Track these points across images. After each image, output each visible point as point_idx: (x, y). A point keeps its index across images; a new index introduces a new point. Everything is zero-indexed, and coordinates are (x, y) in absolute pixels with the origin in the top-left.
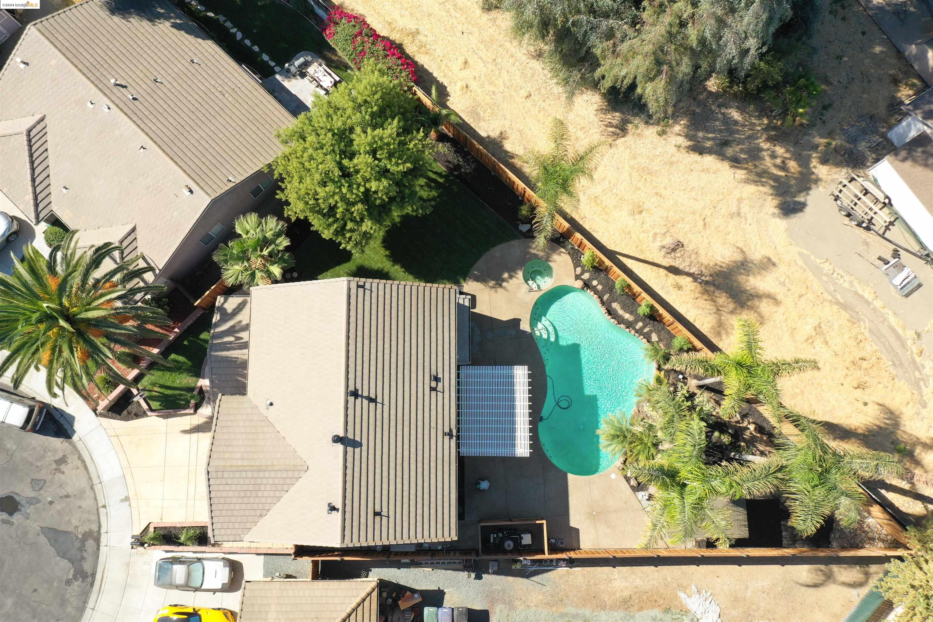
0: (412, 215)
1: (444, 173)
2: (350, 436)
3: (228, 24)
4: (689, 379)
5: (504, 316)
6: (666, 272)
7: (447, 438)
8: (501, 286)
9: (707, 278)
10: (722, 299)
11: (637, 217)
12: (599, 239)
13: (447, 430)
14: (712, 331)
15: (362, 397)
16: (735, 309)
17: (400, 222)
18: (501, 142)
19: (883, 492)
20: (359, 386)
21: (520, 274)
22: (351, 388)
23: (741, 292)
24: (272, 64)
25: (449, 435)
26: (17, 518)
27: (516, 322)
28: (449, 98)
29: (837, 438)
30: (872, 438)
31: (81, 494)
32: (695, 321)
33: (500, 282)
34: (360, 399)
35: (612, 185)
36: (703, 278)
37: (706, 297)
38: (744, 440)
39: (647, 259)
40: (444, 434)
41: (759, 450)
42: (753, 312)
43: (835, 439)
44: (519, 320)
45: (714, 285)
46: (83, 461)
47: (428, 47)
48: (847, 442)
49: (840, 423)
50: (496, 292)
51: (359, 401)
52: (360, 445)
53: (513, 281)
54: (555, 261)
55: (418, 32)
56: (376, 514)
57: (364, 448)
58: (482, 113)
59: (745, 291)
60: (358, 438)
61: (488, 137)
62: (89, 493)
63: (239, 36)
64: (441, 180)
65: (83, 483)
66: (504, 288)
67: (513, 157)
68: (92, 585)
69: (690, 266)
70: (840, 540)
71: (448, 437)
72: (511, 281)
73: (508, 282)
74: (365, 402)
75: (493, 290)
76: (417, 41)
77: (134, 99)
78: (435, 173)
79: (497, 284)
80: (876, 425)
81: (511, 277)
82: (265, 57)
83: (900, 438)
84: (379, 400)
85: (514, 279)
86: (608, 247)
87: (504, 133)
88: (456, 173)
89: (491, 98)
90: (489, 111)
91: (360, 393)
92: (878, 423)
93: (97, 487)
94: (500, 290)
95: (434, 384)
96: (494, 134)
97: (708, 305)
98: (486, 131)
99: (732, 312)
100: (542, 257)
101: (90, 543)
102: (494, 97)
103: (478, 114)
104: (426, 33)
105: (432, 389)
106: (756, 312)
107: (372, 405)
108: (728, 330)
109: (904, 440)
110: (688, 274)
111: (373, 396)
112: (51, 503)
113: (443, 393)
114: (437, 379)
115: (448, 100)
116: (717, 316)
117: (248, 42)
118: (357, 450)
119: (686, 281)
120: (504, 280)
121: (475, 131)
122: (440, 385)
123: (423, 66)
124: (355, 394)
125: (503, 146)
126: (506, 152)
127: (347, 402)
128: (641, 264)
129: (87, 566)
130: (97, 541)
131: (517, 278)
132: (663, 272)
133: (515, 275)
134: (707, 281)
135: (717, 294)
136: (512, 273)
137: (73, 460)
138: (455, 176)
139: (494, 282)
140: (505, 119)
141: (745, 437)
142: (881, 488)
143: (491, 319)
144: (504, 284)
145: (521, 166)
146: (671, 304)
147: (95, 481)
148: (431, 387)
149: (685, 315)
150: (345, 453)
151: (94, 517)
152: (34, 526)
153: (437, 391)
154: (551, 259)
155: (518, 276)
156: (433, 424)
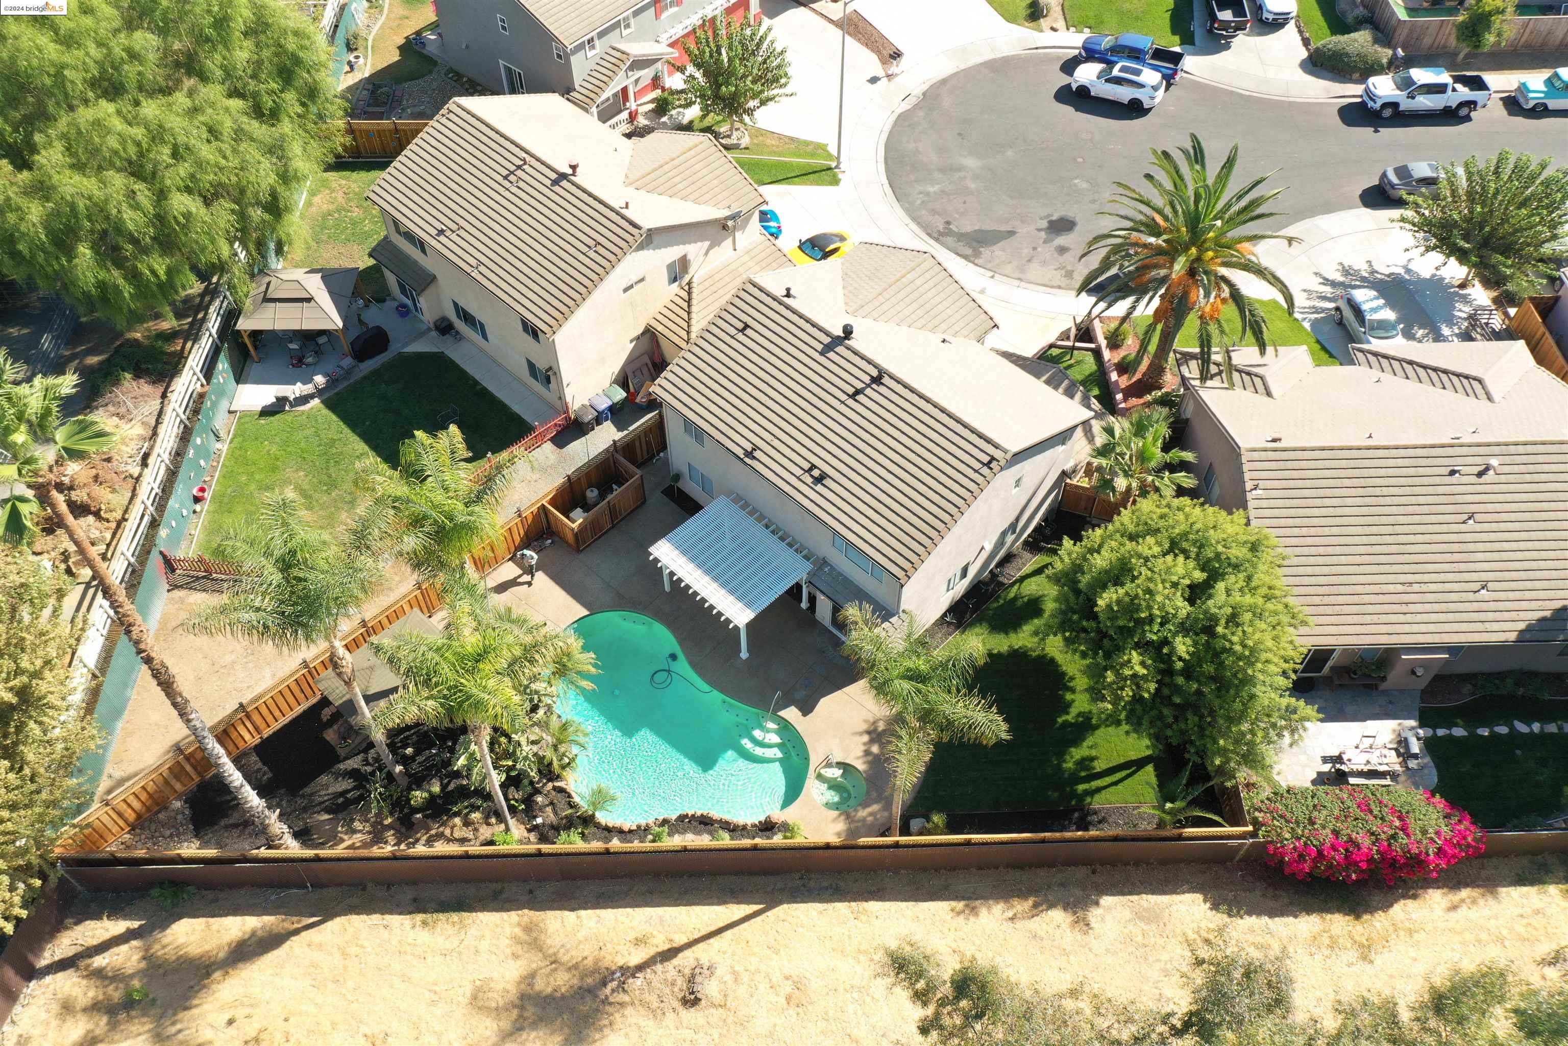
0: (1060, 716)
1: (1088, 800)
2: (840, 349)
3: (1552, 728)
4: (526, 834)
5: (828, 704)
6: (675, 945)
7: (749, 447)
8: (869, 732)
9: (608, 990)
10: (562, 981)
11: (788, 988)
12: (810, 905)
13: (757, 454)
14: (541, 925)
15: (868, 386)
16: (531, 985)
17: (1062, 697)
18: (1075, 913)
19: (135, 924)
20: (882, 389)
21: (861, 766)
22: (886, 380)
23: (541, 1019)
24: (1441, 732)
25: (751, 453)
26: (1044, 224)
27: (807, 709)
28: (1208, 905)
29: (249, 938)
30: (192, 983)
31: (1022, 270)
32: (578, 917)
33: (874, 736)
34: (868, 382)
35: (868, 999)
36: (614, 984)
37: (589, 962)
38: (390, 827)
39: (717, 938)
40: (756, 448)
41: (360, 831)
42: (501, 1003)
43: (253, 933)
44: (805, 714)
45: (589, 991)
46: (1052, 287)
47: (1327, 952)
48: (230, 945)
49: (258, 963)
50: (865, 721)
51: (867, 379)
52: (822, 353)
53: (859, 750)
54: (835, 820)
55: (1365, 958)
56: (747, 326)
57: (816, 356)
58: (1145, 928)
59: (534, 1025)
60: (831, 355)
61: (1097, 904)
62: (1017, 275)
63: (1522, 728)
64: (1081, 787)
65: (1030, 276)
66: (861, 734)
67: (1035, 906)
68: (929, 235)
69: (649, 983)
70: (173, 814)
71: (749, 450)
72: (863, 748)
73: (865, 744)
74: (860, 385)
75: (872, 720)
76: (1349, 946)
77: (1452, 473)
78: (1099, 790)
79: (875, 730)
80: (197, 1006)
81: (867, 753)
82: (1459, 732)
83: (145, 1019)
84: (850, 402)
85: (861, 754)
86: (785, 906)
87: (1085, 928)
88: (1076, 815)
89: (1159, 960)
90: (1140, 939)
91: (874, 386)
92: (195, 1011)
93: (1017, 283)
94: (864, 727)
95: (816, 473)
96: (1094, 915)
97: (576, 955)
98: (1109, 908)
99: (533, 975)
100: (856, 811)
101: (969, 251)
102: (1158, 966)
103: (1148, 921)
104: (1354, 968)
105: (813, 466)
106: (497, 1009)
107: (851, 391)
108: (520, 947)
109: (136, 1021)
110: (640, 968)
111: (860, 397)
112: (1035, 249)
113: (798, 478)
114: (819, 480)
115: (1205, 901)
116: (551, 951)
117: (1503, 730)
118: (820, 347)
119: (635, 958)
120: (872, 741)
121: (1123, 894)
122: (809, 480)
123: (1296, 917)
124: (877, 380)
125: (1065, 909)
126: (1052, 906)
127: (876, 366)
128: (721, 925)
129: (949, 240)
130: (966, 257)
131: (858, 758)
132: (680, 940)
133: (865, 759)
134: (605, 984)
135: (576, 982)
136: (870, 758)
137: (1064, 282)
138: (1074, 811)
139: (880, 729)
140: (1107, 950)
141: (392, 832)
142: (141, 926)
143: (839, 688)
144: (866, 738)
145: (1013, 906)
146: (629, 910)
147: (1023, 284)
148: (816, 467)
149: (598, 911)
150: (827, 334)
151: (989, 266)
152: (1024, 230)
153: (806, 471)
154: (843, 817)
155: (861, 761)
156: (776, 443)
